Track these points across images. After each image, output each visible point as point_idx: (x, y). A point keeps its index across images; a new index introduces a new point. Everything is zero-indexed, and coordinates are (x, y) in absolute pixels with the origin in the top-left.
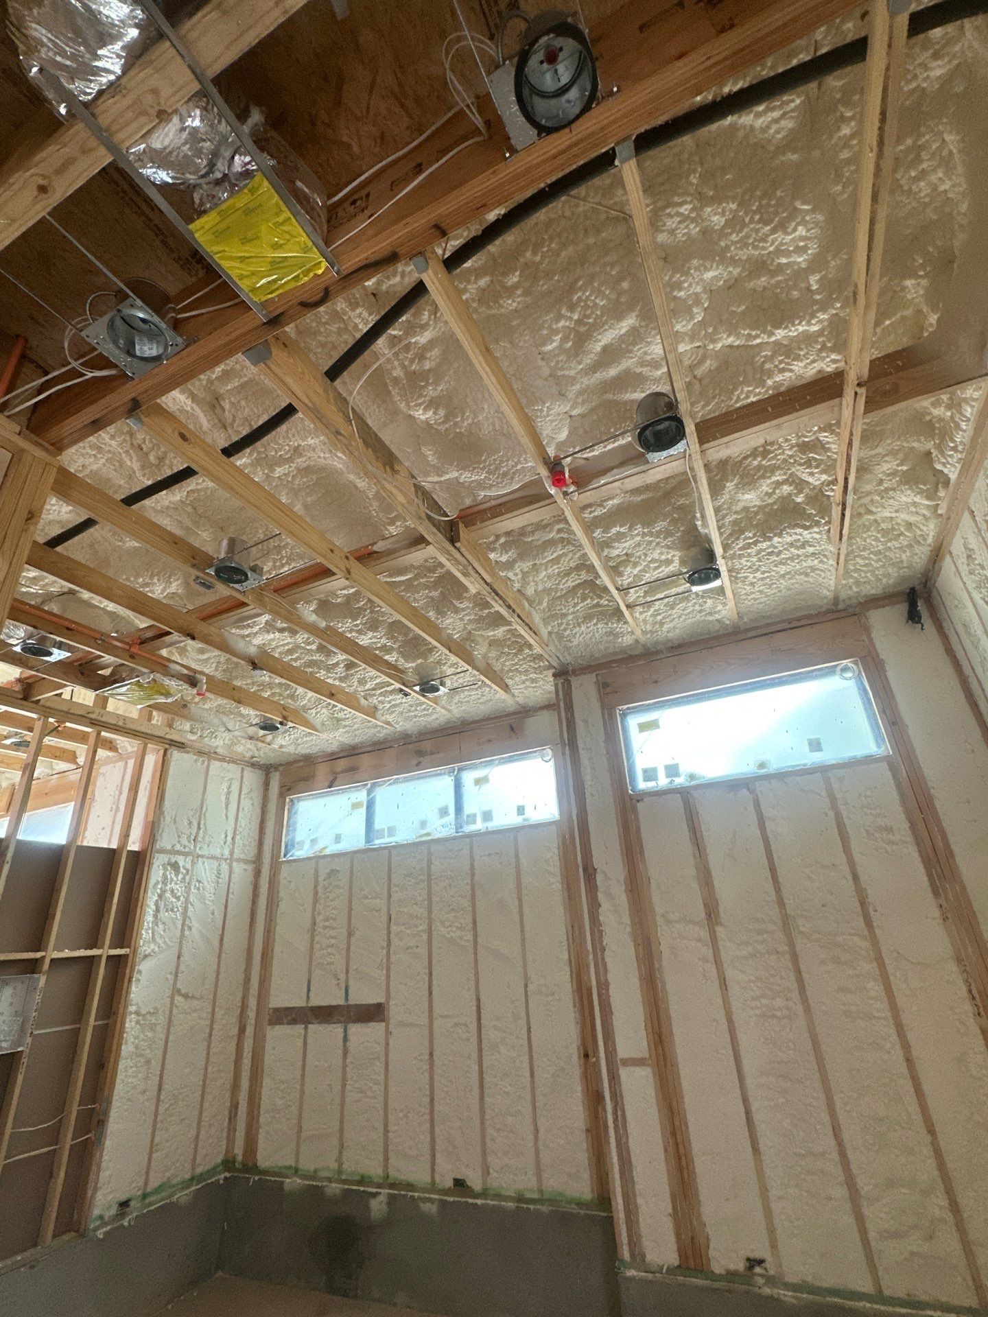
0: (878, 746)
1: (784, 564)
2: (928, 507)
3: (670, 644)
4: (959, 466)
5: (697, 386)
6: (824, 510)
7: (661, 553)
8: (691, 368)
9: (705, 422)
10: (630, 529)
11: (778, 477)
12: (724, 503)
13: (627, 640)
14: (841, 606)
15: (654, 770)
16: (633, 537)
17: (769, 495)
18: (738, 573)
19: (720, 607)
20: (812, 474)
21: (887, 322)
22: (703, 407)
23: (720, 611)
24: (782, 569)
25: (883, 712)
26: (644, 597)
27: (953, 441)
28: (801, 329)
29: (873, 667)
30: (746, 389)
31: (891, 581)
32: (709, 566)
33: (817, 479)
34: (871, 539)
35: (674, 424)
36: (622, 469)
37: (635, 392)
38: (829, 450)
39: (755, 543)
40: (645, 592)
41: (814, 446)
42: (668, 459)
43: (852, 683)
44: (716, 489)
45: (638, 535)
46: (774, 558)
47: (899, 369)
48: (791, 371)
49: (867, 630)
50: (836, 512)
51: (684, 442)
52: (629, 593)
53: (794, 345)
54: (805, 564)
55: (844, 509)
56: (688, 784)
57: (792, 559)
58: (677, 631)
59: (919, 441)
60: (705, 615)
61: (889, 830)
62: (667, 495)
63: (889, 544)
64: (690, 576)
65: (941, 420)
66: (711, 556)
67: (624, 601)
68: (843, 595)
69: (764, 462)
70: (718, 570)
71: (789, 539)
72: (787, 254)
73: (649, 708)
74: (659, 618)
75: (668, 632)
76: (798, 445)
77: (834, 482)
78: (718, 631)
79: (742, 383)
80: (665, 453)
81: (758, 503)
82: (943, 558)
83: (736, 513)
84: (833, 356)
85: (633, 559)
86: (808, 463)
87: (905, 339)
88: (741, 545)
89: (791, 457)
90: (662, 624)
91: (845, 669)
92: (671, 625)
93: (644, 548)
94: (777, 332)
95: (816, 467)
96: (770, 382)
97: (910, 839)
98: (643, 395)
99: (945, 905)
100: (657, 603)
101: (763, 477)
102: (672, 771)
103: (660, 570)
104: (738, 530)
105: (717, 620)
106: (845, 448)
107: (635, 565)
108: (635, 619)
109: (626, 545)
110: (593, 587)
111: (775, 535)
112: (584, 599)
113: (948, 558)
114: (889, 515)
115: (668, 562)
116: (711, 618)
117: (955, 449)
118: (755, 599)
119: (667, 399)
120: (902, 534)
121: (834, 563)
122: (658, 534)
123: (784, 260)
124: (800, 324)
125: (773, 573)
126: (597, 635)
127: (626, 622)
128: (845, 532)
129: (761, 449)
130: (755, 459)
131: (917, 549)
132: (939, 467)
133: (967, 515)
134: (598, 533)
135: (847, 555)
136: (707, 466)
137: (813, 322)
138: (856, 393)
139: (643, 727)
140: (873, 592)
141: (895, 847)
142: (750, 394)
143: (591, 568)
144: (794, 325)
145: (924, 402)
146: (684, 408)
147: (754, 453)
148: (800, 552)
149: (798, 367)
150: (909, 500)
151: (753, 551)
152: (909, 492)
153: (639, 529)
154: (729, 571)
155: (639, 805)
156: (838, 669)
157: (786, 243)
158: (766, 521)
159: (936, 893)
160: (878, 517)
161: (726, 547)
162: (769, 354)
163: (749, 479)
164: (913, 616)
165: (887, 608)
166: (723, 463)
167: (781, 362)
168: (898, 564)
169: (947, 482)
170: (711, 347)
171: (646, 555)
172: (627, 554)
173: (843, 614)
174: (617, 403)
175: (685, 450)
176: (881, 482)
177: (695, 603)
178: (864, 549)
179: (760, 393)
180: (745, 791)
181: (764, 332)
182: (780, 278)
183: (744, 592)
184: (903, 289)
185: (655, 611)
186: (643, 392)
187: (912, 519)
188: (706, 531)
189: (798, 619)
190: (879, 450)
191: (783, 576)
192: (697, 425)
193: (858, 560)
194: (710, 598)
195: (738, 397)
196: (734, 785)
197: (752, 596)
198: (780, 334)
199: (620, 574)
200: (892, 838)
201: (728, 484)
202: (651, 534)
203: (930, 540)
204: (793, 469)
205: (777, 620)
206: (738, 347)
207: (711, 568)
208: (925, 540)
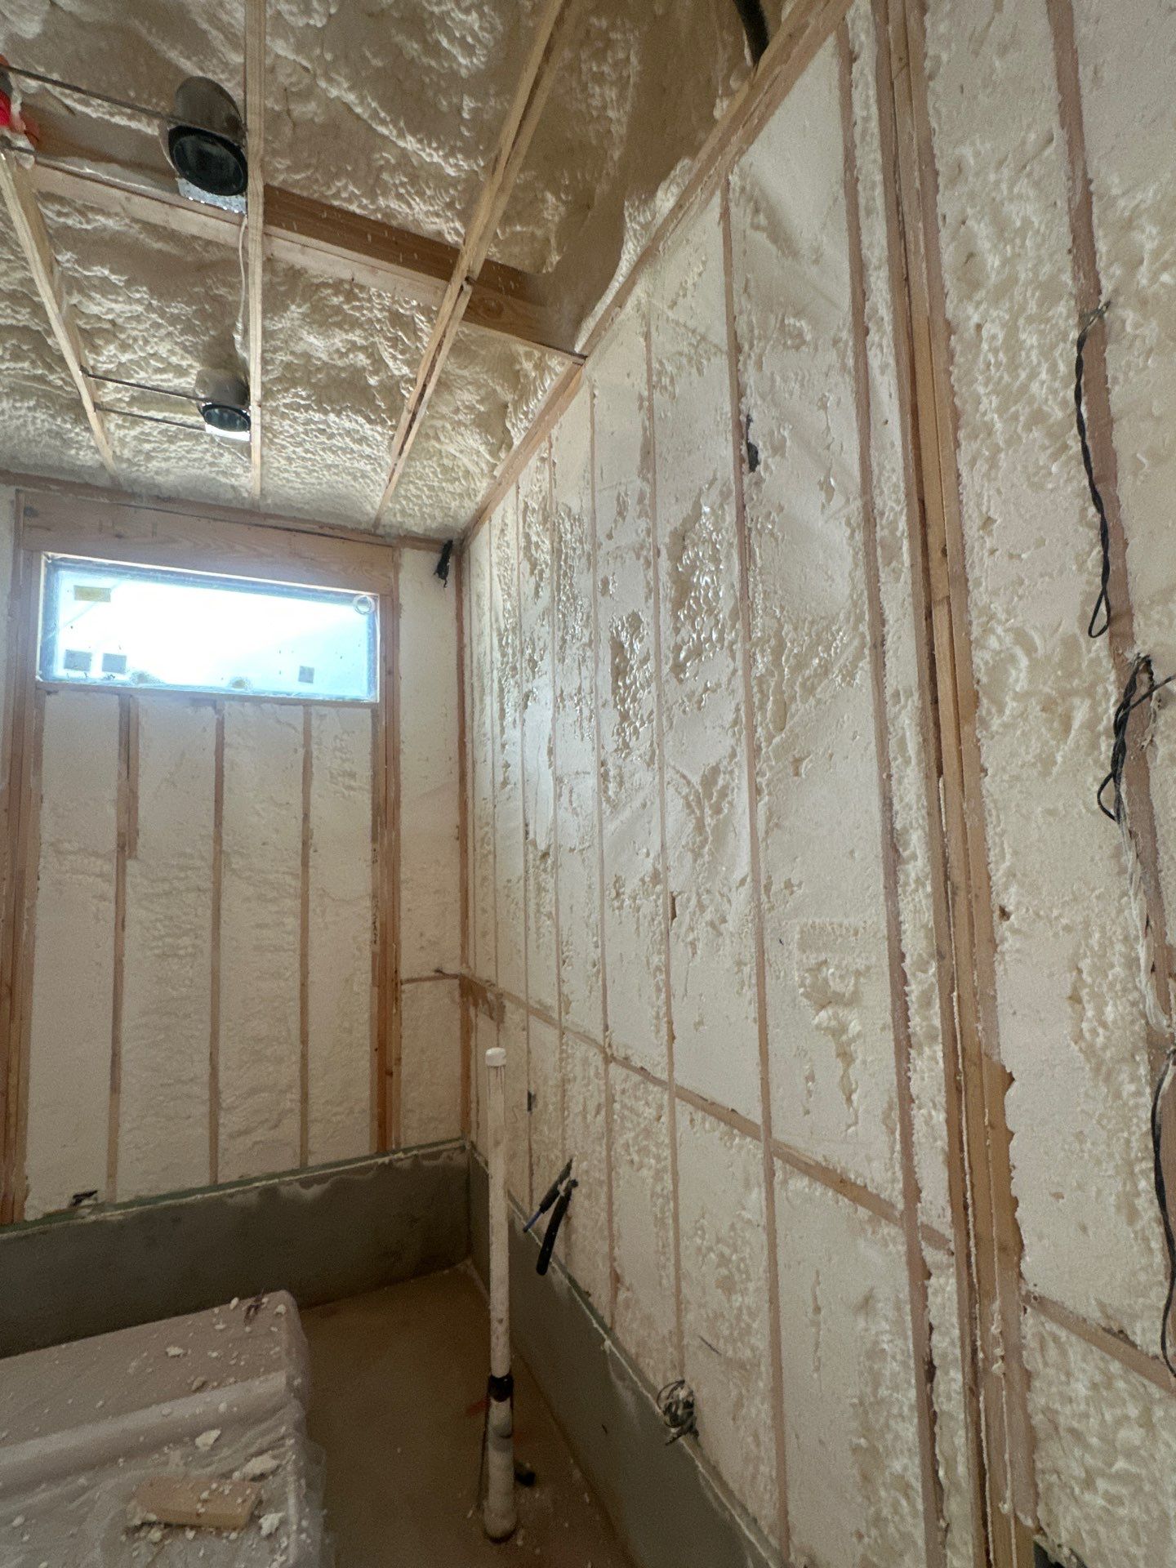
0: (369, 692)
1: (334, 452)
2: (488, 462)
3: (155, 492)
4: (524, 434)
5: (287, 130)
6: (395, 411)
7: (172, 352)
8: (287, 94)
9: (282, 191)
10: (129, 283)
11: (356, 337)
12: (281, 330)
13: (86, 458)
14: (380, 531)
15: (87, 658)
16: (130, 301)
17: (342, 355)
18: (275, 436)
19: (239, 471)
20: (394, 358)
21: (518, 228)
22: (289, 169)
23: (238, 476)
24: (330, 458)
25: (384, 659)
26: (130, 404)
27: (528, 406)
28: (436, 159)
29: (390, 608)
30: (351, 188)
31: (434, 526)
32: (238, 407)
33: (399, 369)
34: (428, 469)
35: (233, 159)
36: (132, 175)
37: (189, 58)
38: (420, 339)
39: (307, 408)
40: (133, 398)
41: (407, 324)
42: (210, 211)
43: (365, 618)
44: (273, 304)
45: (139, 301)
46: (323, 439)
47: (509, 291)
48: (410, 206)
49: (397, 567)
50: (406, 417)
51: (241, 199)
52: (104, 386)
53: (423, 173)
54: (356, 465)
55: (413, 420)
56: (134, 686)
57: (344, 450)
58: (172, 477)
59: (503, 386)
60: (218, 473)
61: (352, 775)
62: (202, 268)
63: (444, 484)
64: (207, 408)
65: (526, 376)
66: (243, 394)
67: (92, 396)
68: (387, 519)
69: (346, 307)
70: (248, 419)
71: (347, 425)
72: (452, 39)
73: (99, 569)
74: (147, 447)
75: (157, 473)
76: (389, 311)
77: (413, 382)
78: (230, 501)
79: (349, 175)
80: (208, 197)
81: (325, 357)
82: (483, 523)
83: (293, 353)
84: (458, 225)
85: (123, 336)
86: (395, 342)
87: (527, 262)
88: (287, 401)
89: (379, 321)
90: (149, 457)
91: (363, 602)
92: (164, 465)
93: (147, 330)
94: (409, 138)
95: (402, 352)
96: (382, 202)
97: (368, 787)
98: (201, 74)
99: (378, 849)
100: (149, 423)
101: (339, 325)
102: (114, 663)
103: (165, 376)
104: (289, 378)
105: (233, 487)
106: (434, 346)
107: (124, 347)
108: (107, 433)
109: (117, 307)
110: (37, 342)
111: (333, 410)
112: (17, 356)
113: (487, 524)
114: (453, 452)
115: (181, 372)
116: (223, 480)
117: (526, 414)
118: (288, 481)
119: (233, 112)
120: (458, 479)
121: (387, 478)
122: (174, 320)
123: (445, 43)
124: (436, 150)
125: (318, 458)
126: (31, 428)
127: (88, 429)
128: (407, 447)
129: (347, 286)
130: (336, 294)
131: (467, 503)
132: (509, 425)
133: (513, 489)
134: (65, 257)
135: (403, 475)
136: (269, 262)
137: (452, 161)
138: (462, 287)
139: (83, 593)
140: (415, 529)
141: (352, 793)
142: (351, 198)
143: (38, 310)
144: (430, 146)
145: (520, 347)
146: (254, 145)
147: (337, 286)
148: (356, 447)
149: (419, 207)
150: (475, 446)
151: (302, 416)
152: (477, 437)
153: (142, 293)
154: (263, 427)
155: (48, 698)
156: (356, 599)
157: (453, 19)
158: (327, 387)
159: (374, 839)
160: (444, 448)
161: (267, 393)
162: (393, 161)
163: (324, 319)
164: (441, 571)
165: (422, 553)
166: (295, 274)
167: (403, 184)
168: (445, 510)
169: (510, 445)
170: (323, 84)
171: (146, 342)
172: (113, 322)
173: (379, 541)
174: (153, 53)
175: (241, 215)
176: (457, 411)
177: (207, 450)
178: (420, 478)
179: (365, 207)
180: (210, 709)
181: (395, 123)
182: (433, 63)
183: (276, 465)
184: (544, 200)
185: (142, 433)
186: (202, 69)
187: (472, 468)
188: (245, 355)
189: (332, 527)
190: (465, 373)
191: (328, 467)
192: (268, 189)
193: (411, 487)
194: (230, 453)
195: (339, 192)
196: (198, 699)
197: (286, 475)
198: (410, 143)
199: (95, 349)
200: (353, 783)
201: (293, 307)
202: (162, 315)
203: (479, 498)
204: (376, 339)
205: (307, 517)
206: (358, 117)
207: (240, 412)
208: (475, 496)
